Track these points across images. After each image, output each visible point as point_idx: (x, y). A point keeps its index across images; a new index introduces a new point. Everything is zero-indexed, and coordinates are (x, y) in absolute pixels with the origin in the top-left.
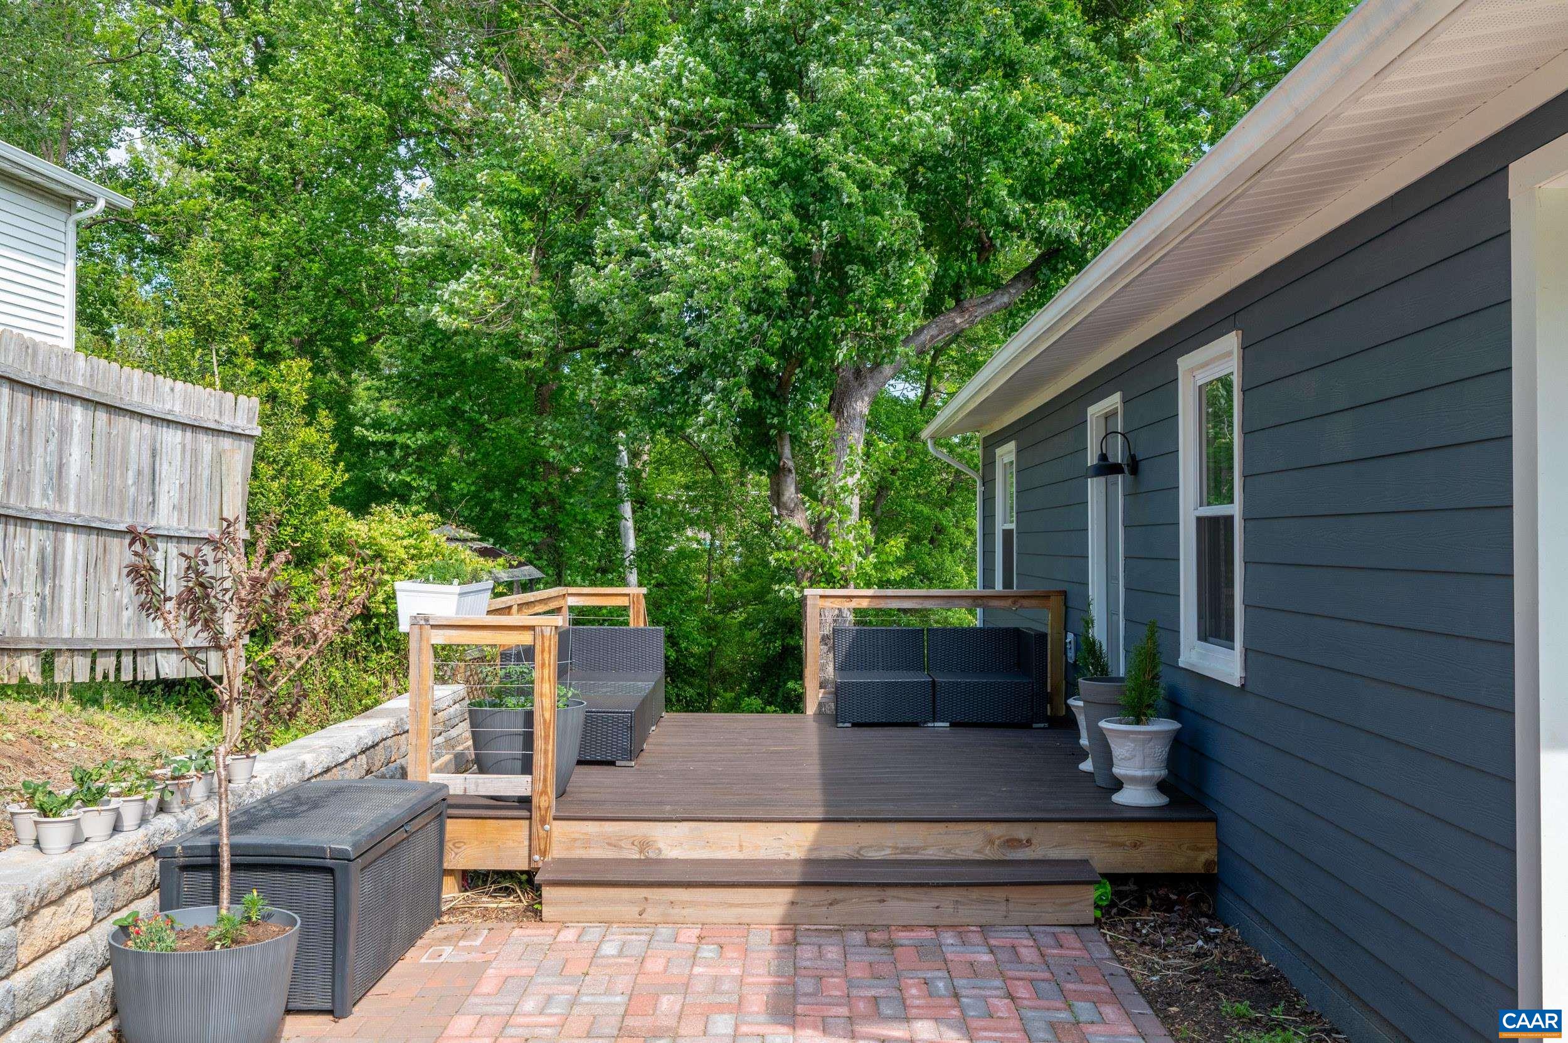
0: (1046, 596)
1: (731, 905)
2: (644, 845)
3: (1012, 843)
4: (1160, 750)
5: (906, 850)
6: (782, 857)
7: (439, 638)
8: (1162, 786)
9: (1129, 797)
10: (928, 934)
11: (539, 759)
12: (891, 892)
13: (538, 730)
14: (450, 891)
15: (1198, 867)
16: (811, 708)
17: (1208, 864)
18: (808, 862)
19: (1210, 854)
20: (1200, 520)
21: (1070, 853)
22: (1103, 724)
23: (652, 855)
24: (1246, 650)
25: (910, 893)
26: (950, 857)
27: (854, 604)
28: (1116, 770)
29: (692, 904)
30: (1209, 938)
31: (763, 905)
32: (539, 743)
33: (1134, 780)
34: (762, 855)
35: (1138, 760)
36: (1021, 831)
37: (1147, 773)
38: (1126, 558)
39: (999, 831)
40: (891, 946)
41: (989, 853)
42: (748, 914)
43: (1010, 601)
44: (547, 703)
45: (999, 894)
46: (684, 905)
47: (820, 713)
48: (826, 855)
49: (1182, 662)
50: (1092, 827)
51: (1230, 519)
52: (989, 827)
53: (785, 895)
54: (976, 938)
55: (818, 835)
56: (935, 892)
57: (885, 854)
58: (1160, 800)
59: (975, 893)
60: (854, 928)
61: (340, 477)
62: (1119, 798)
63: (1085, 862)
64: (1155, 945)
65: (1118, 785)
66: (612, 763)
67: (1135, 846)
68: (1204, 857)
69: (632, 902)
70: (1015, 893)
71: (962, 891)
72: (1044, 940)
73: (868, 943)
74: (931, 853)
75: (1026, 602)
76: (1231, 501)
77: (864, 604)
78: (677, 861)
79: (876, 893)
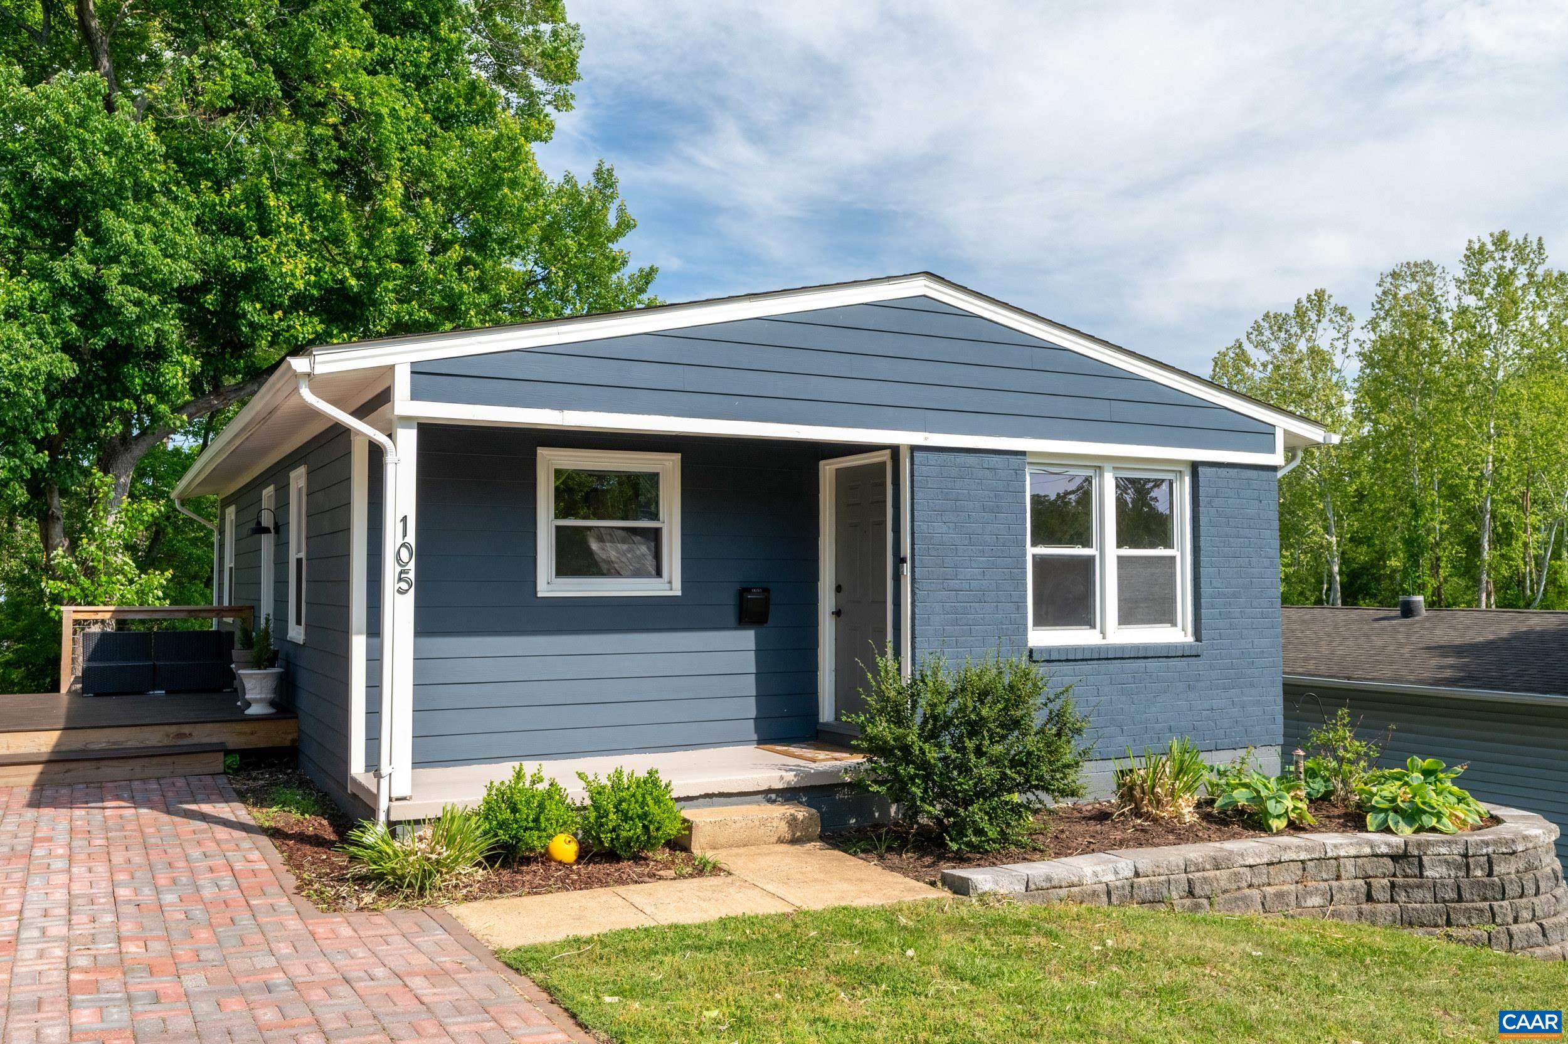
3: (180, 736)
4: (271, 683)
5: (114, 743)
6: (36, 749)
8: (272, 703)
9: (254, 710)
10: (125, 783)
12: (103, 763)
15: (287, 743)
16: (64, 689)
17: (291, 741)
18: (51, 751)
19: (295, 736)
20: (295, 560)
21: (215, 740)
22: (243, 671)
24: (305, 626)
25: (117, 763)
26: (142, 744)
27: (100, 616)
28: (247, 696)
31: (22, 776)
33: (257, 701)
35: (257, 690)
36: (186, 729)
37: (263, 696)
39: (173, 729)
41: (166, 742)
42: (12, 781)
45: (169, 760)
47: (71, 692)
48: (63, 746)
49: (289, 637)
50: (228, 725)
51: (303, 558)
52: (167, 728)
53: (38, 768)
55: (61, 737)
56: (132, 762)
57: (104, 746)
58: (269, 710)
59: (155, 760)
60: (80, 782)
62: (248, 712)
63: (223, 743)
65: (248, 704)
67: (252, 734)
68: (290, 737)
70: (179, 760)
71: (147, 760)
72: (193, 781)
74: (129, 744)
77: (107, 616)
79: (95, 764)
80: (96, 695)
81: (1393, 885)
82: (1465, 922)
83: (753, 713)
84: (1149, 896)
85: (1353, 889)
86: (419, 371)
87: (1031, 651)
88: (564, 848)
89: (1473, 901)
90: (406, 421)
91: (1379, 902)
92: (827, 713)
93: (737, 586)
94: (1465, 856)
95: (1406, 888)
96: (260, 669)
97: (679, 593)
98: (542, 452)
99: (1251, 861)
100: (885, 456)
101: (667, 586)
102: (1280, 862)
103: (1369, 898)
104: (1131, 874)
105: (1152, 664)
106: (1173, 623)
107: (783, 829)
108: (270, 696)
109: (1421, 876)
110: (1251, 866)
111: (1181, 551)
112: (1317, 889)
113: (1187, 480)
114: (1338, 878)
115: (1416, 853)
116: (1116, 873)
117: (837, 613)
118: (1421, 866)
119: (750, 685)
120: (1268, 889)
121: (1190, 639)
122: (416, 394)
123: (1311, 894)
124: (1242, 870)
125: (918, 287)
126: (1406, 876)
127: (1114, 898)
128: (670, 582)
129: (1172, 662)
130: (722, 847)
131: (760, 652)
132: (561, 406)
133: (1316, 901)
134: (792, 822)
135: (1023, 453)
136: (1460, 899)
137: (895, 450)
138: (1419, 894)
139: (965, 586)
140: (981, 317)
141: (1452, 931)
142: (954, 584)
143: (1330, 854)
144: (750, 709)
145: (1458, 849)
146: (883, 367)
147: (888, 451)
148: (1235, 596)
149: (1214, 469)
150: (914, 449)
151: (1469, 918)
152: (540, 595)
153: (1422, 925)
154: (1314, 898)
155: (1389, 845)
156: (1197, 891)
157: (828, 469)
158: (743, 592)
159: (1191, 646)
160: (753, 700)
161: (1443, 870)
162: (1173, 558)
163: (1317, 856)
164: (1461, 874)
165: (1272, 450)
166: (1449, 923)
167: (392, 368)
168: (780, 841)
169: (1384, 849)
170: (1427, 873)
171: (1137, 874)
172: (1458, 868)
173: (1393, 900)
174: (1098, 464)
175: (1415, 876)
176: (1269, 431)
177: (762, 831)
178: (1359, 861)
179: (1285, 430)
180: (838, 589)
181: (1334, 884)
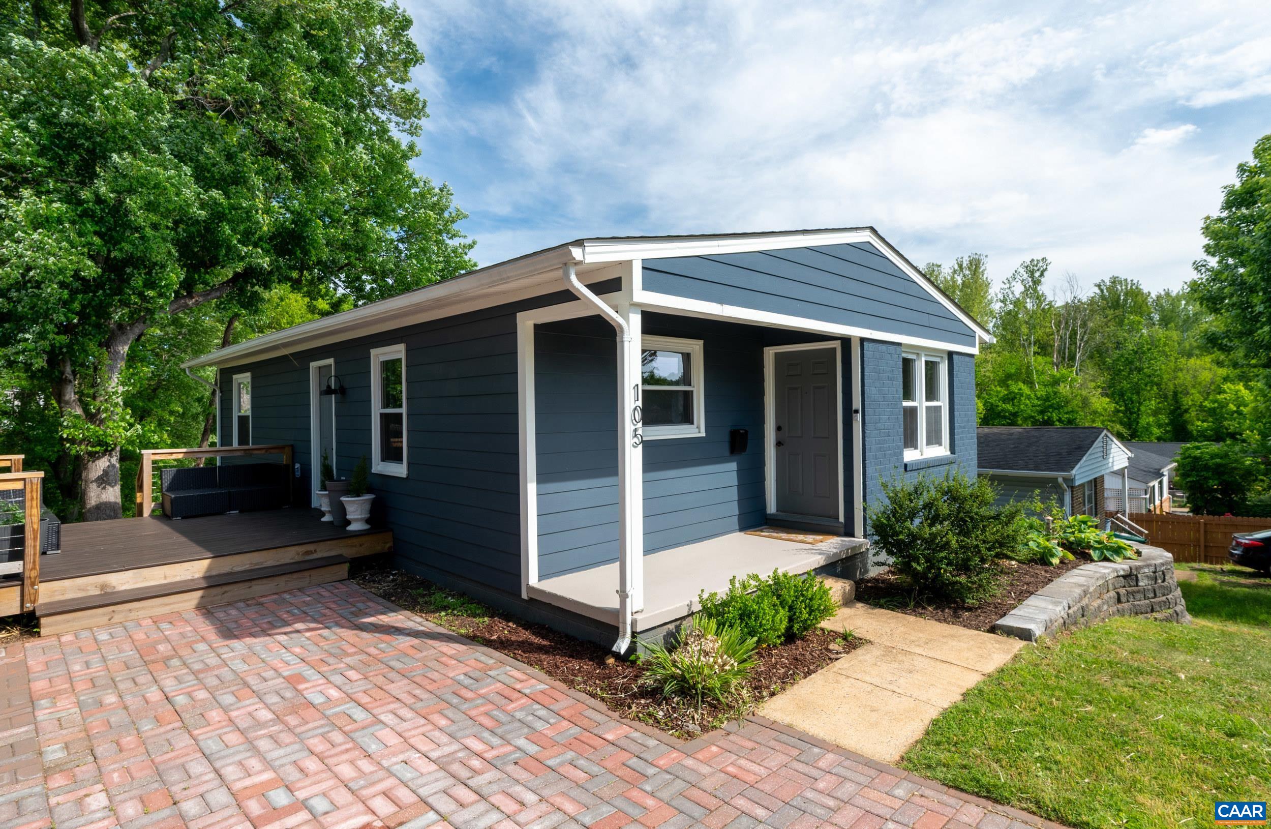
0: (282, 448)
1: (167, 605)
2: (103, 587)
3: (308, 553)
4: (367, 507)
5: (256, 564)
6: (190, 578)
8: (367, 521)
10: (276, 596)
11: (29, 551)
12: (254, 582)
13: (28, 535)
15: (386, 550)
16: (146, 513)
17: (390, 548)
18: (205, 578)
19: (390, 544)
20: (381, 414)
21: (333, 553)
22: (343, 499)
23: (109, 590)
24: (409, 464)
25: (264, 581)
26: (278, 563)
27: (174, 456)
28: (348, 517)
29: (143, 608)
30: (394, 575)
31: (185, 601)
32: (28, 542)
33: (356, 520)
34: (178, 579)
35: (358, 512)
36: (309, 548)
37: (362, 517)
38: (337, 430)
39: (301, 548)
40: (262, 604)
41: (298, 559)
42: (176, 607)
43: (263, 452)
45: (307, 574)
46: (137, 610)
47: (152, 516)
48: (214, 573)
49: (373, 471)
50: (343, 540)
51: (401, 414)
52: (296, 548)
53: (199, 593)
54: (299, 594)
55: (210, 565)
56: (277, 579)
57: (247, 567)
58: (366, 527)
59: (295, 576)
60: (240, 601)
62: (351, 528)
63: (340, 556)
64: (374, 582)
65: (349, 523)
67: (360, 546)
68: (388, 545)
69: (104, 615)
70: (313, 572)
71: (288, 577)
72: (329, 588)
73: (248, 605)
74: (270, 563)
75: (272, 451)
76: (400, 406)
77: (180, 456)
78: (126, 591)
79: (247, 584)
80: (183, 518)
81: (1127, 593)
82: (1159, 609)
83: (737, 513)
84: (1074, 621)
85: (1114, 597)
86: (647, 268)
87: (906, 465)
89: (1160, 597)
91: (1123, 603)
92: (772, 507)
93: (729, 429)
94: (1154, 572)
95: (1132, 593)
96: (358, 496)
97: (703, 435)
100: (837, 344)
101: (697, 430)
102: (1096, 587)
103: (1119, 601)
106: (940, 445)
107: (841, 597)
108: (367, 516)
109: (1137, 585)
110: (1091, 593)
113: (947, 361)
114: (1109, 592)
117: (779, 444)
118: (1137, 580)
119: (734, 494)
121: (948, 453)
124: (1089, 595)
125: (865, 237)
126: (1132, 587)
127: (1066, 626)
128: (698, 427)
129: (944, 466)
131: (739, 471)
132: (721, 302)
134: (844, 591)
135: (899, 344)
136: (1155, 596)
137: (846, 341)
138: (1138, 596)
140: (888, 259)
141: (1154, 615)
143: (1107, 579)
144: (734, 509)
145: (1152, 569)
146: (852, 286)
147: (839, 342)
148: (964, 427)
149: (956, 356)
150: (863, 340)
151: (1160, 607)
153: (1142, 613)
155: (1124, 570)
157: (770, 353)
158: (732, 432)
159: (946, 458)
160: (736, 503)
162: (941, 407)
163: (1104, 581)
166: (1152, 611)
167: (632, 262)
168: (840, 605)
169: (1122, 573)
170: (1141, 584)
171: (1069, 608)
172: (1152, 579)
173: (1128, 601)
174: (921, 351)
175: (1135, 586)
176: (972, 335)
178: (1113, 581)
179: (979, 335)
180: (779, 429)
181: (1108, 595)
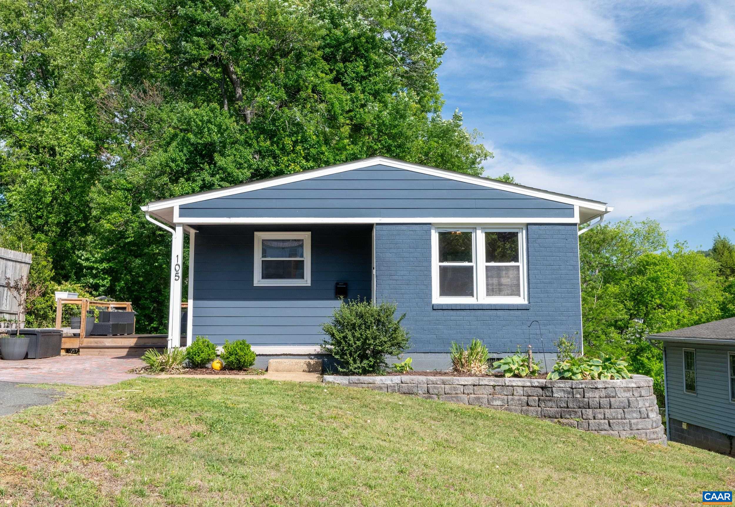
2: (103, 342)
6: (129, 344)
7: (63, 302)
11: (82, 326)
13: (82, 320)
14: (63, 352)
18: (134, 345)
32: (82, 323)
42: (120, 353)
44: (84, 315)
46: (107, 352)
48: (137, 344)
53: (128, 350)
55: (137, 341)
61: (53, 274)
66: (106, 335)
69: (97, 352)
78: (108, 346)
81: (539, 400)
82: (569, 417)
84: (406, 391)
85: (519, 400)
86: (182, 208)
87: (433, 305)
88: (216, 364)
89: (574, 408)
90: (180, 224)
91: (532, 406)
93: (336, 282)
95: (543, 401)
97: (310, 285)
98: (256, 233)
99: (463, 383)
102: (479, 385)
103: (527, 404)
104: (400, 382)
105: (500, 313)
106: (517, 295)
107: (305, 367)
109: (552, 396)
110: (464, 385)
111: (522, 263)
112: (499, 398)
113: (524, 232)
114: (513, 395)
115: (550, 386)
116: (392, 381)
118: (552, 392)
120: (473, 396)
121: (526, 302)
122: (181, 216)
123: (496, 400)
124: (457, 386)
125: (377, 161)
126: (547, 396)
127: (389, 390)
128: (306, 281)
129: (512, 312)
130: (280, 371)
132: (229, 216)
133: (499, 403)
134: (309, 365)
135: (430, 224)
136: (567, 407)
138: (550, 404)
139: (400, 278)
140: (408, 170)
141: (561, 420)
142: (396, 277)
143: (507, 384)
148: (550, 283)
149: (537, 226)
150: (377, 224)
151: (570, 415)
152: (254, 285)
153: (550, 417)
154: (497, 402)
156: (431, 391)
158: (337, 284)
159: (526, 305)
161: (561, 394)
162: (518, 267)
163: (500, 384)
164: (570, 396)
165: (573, 216)
166: (561, 418)
167: (173, 207)
168: (304, 371)
169: (536, 384)
170: (555, 395)
171: (402, 383)
172: (569, 393)
173: (539, 406)
174: (475, 227)
175: (550, 396)
176: (570, 207)
177: (296, 367)
178: (525, 389)
179: (580, 207)
181: (510, 397)
